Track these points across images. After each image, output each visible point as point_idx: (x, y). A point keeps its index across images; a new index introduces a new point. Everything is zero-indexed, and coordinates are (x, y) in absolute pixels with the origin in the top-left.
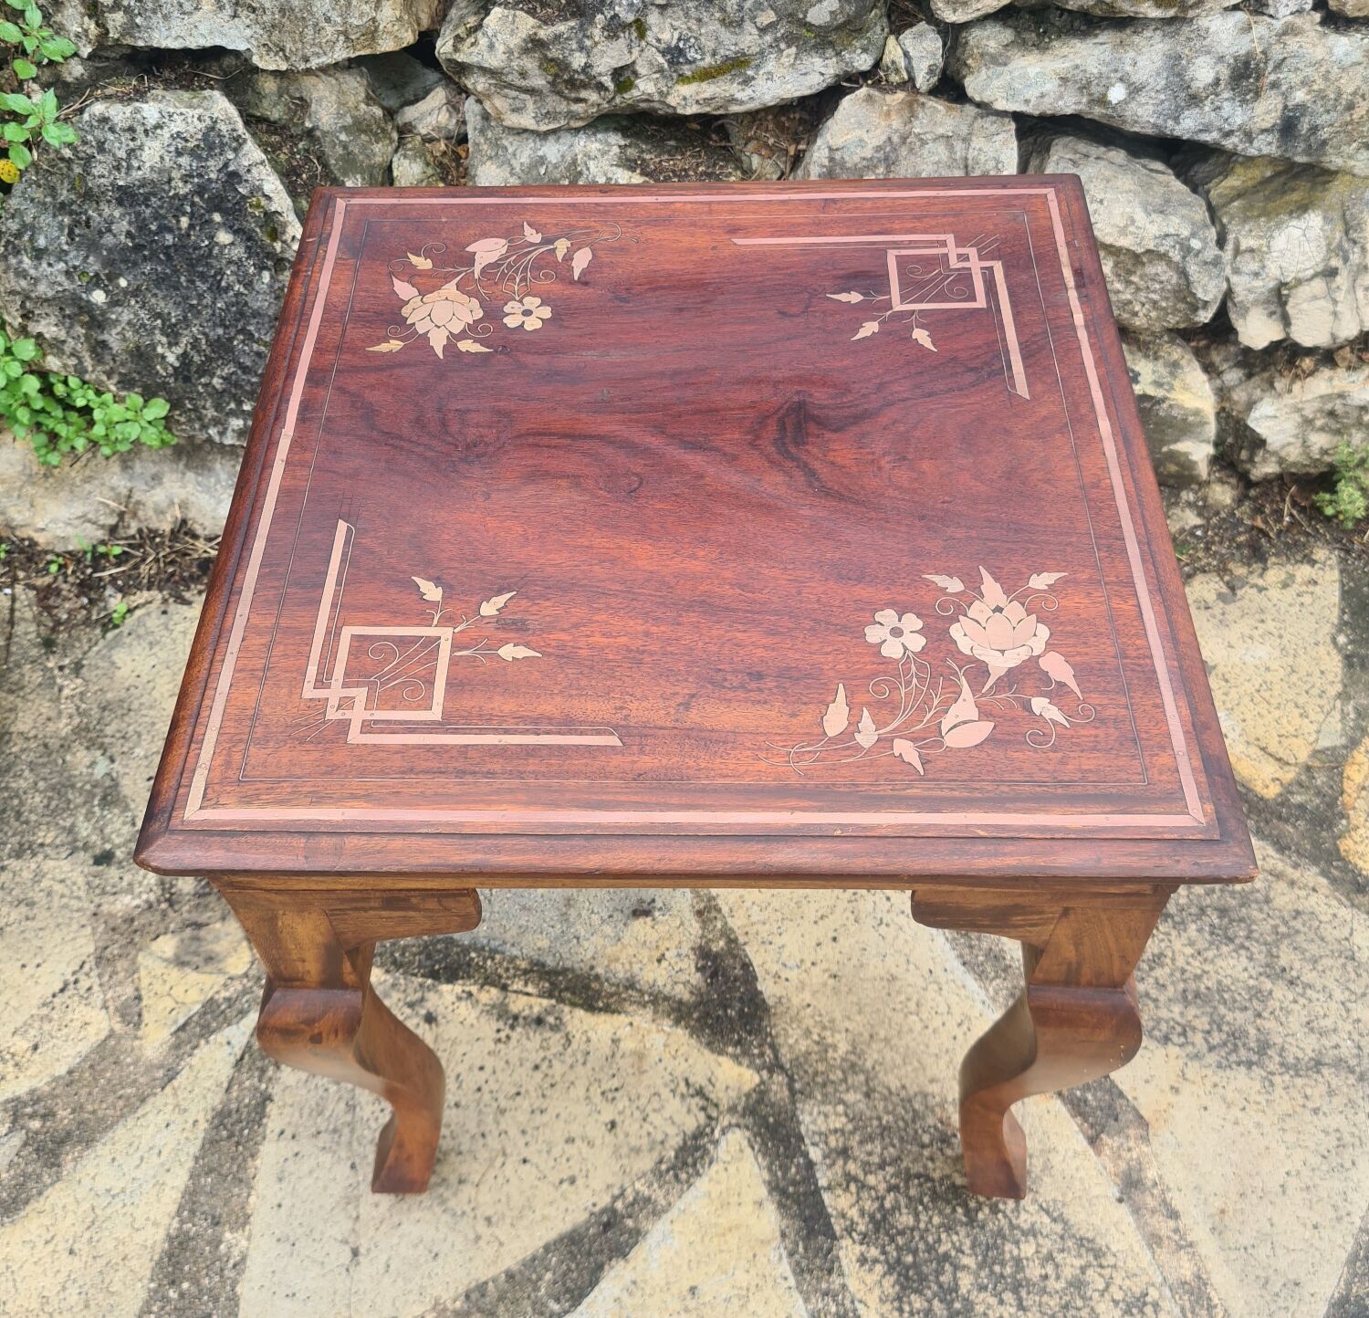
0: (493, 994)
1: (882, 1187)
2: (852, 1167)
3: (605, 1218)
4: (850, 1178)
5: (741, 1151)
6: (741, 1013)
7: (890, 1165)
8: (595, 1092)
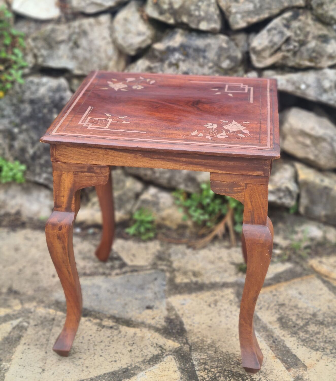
0: (98, 321)
1: (216, 372)
2: (207, 367)
3: (124, 370)
4: (205, 369)
5: (171, 360)
6: (177, 332)
7: (219, 367)
8: (127, 344)
